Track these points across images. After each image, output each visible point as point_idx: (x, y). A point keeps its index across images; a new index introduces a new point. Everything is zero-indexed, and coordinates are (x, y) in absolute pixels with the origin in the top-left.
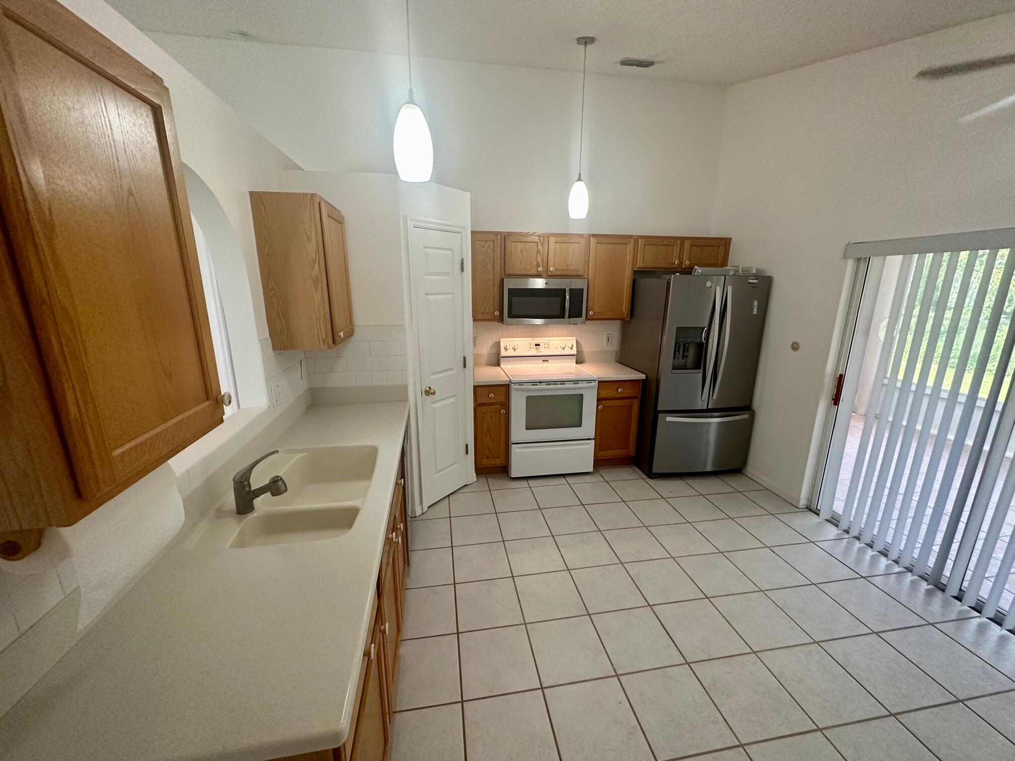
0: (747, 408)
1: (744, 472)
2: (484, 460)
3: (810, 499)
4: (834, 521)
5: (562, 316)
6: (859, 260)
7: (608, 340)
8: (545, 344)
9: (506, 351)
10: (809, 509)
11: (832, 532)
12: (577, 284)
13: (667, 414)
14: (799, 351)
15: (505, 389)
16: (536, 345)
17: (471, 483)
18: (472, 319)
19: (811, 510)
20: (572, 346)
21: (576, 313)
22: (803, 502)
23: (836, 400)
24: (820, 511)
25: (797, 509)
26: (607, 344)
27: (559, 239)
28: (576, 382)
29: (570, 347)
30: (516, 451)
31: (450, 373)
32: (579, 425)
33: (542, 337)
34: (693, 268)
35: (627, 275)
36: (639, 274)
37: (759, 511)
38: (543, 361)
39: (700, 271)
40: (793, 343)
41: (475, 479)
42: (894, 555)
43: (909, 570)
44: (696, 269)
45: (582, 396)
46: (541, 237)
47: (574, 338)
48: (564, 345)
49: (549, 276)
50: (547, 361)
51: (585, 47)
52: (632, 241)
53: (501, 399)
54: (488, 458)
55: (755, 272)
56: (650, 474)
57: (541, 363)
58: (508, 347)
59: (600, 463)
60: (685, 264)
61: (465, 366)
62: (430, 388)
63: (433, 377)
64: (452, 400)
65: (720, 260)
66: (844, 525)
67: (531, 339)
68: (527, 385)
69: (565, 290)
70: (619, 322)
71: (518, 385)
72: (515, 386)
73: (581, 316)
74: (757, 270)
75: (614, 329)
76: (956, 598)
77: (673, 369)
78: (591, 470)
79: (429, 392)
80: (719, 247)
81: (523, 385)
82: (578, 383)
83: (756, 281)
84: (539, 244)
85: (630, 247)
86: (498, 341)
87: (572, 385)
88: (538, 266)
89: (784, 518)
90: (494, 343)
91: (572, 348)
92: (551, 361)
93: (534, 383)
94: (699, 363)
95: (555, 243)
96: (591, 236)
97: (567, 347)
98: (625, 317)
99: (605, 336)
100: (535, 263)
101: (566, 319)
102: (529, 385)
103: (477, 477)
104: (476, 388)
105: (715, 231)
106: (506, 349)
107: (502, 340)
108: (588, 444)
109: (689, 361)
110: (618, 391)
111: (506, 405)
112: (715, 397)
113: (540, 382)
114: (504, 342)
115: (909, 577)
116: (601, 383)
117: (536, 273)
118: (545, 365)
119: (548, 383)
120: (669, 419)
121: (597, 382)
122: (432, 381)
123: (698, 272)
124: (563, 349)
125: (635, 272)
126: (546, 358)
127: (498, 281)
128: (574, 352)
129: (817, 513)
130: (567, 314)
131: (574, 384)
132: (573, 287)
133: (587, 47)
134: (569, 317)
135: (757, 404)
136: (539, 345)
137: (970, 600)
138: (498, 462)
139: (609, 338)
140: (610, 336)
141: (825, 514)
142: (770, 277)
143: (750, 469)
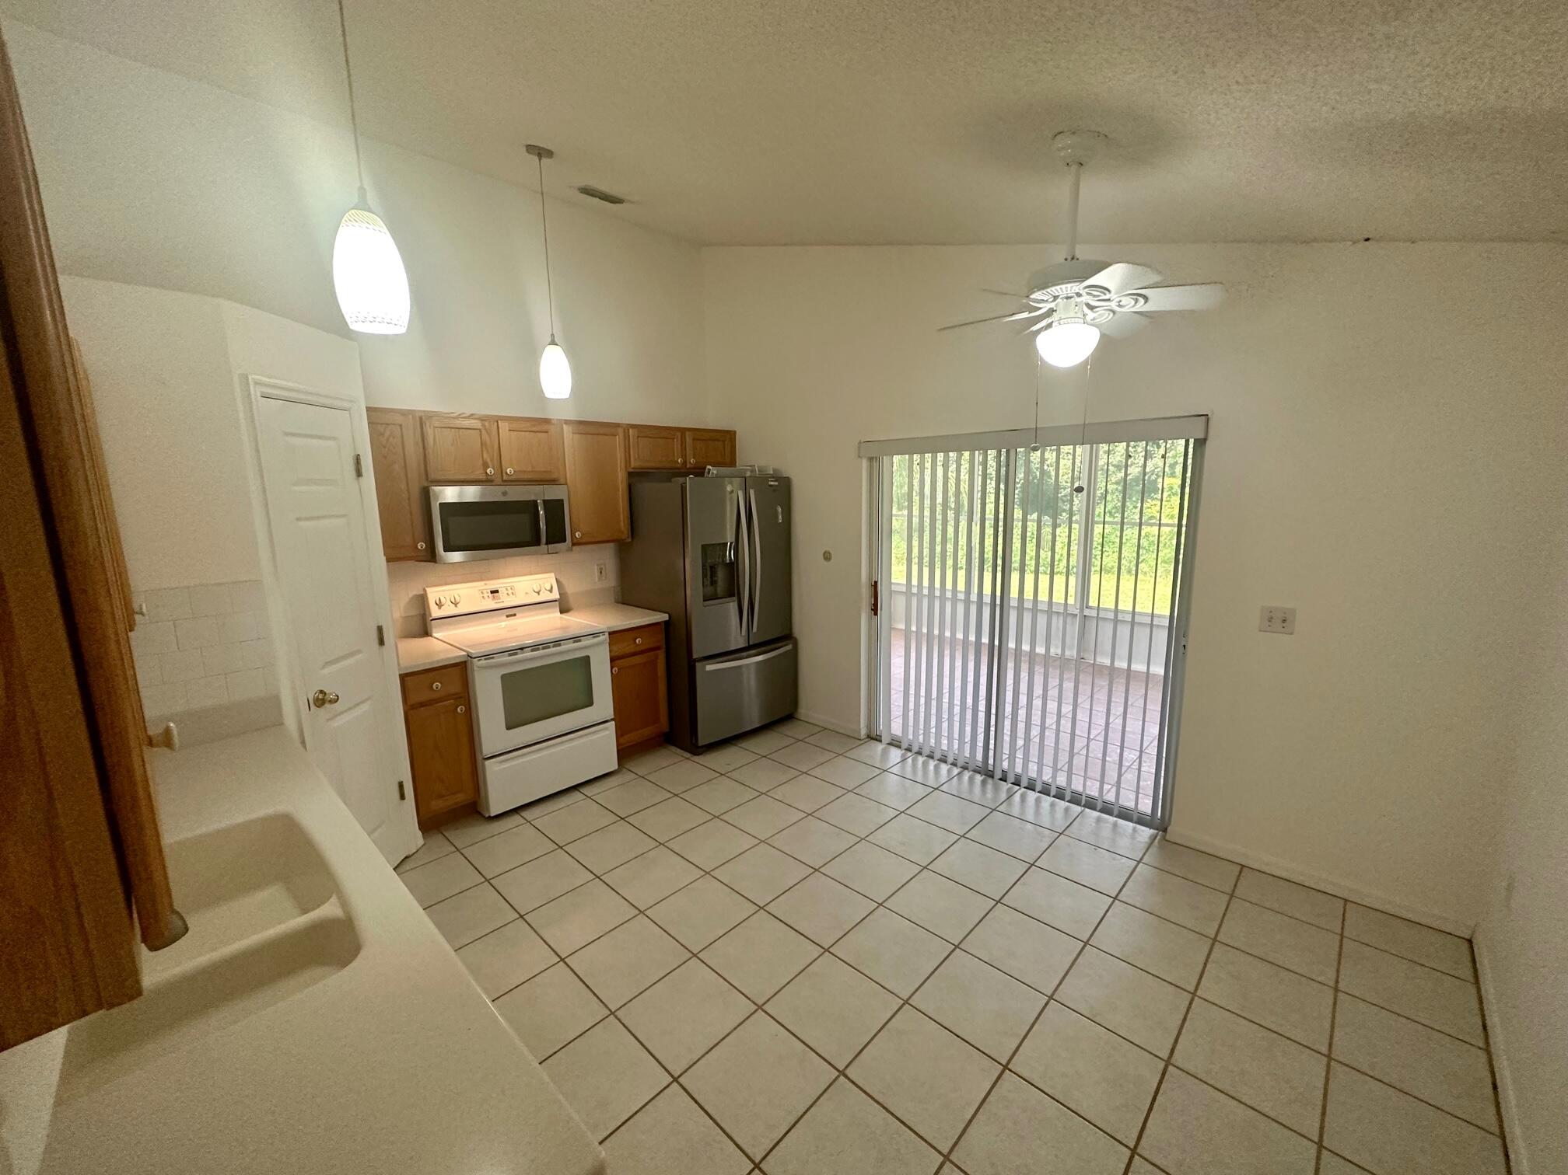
0: (787, 637)
1: (799, 716)
2: (433, 803)
3: (869, 727)
4: (895, 743)
5: (537, 543)
6: (871, 459)
7: (601, 572)
8: (507, 589)
9: (440, 608)
10: (870, 737)
11: (895, 754)
12: (553, 493)
13: (707, 662)
14: (832, 561)
15: (461, 670)
16: (492, 592)
17: (415, 851)
18: (384, 558)
19: (872, 739)
20: (552, 588)
21: (557, 535)
22: (863, 732)
23: (875, 609)
24: (881, 736)
25: (858, 741)
26: (599, 579)
27: (515, 426)
28: (577, 639)
29: (549, 588)
30: (495, 773)
31: (358, 657)
32: (590, 703)
33: (499, 578)
34: (705, 468)
35: (620, 479)
36: (636, 477)
37: (827, 756)
38: (507, 616)
39: (715, 472)
40: (825, 553)
41: (420, 841)
42: (950, 760)
43: (965, 768)
44: (709, 470)
45: (588, 658)
46: (485, 420)
47: (553, 575)
48: (539, 588)
49: (506, 481)
50: (515, 615)
51: (540, 160)
52: (620, 431)
53: (455, 688)
54: (440, 796)
55: (772, 472)
56: (696, 749)
57: (505, 621)
58: (443, 600)
59: (627, 753)
60: (690, 463)
61: (381, 642)
62: (321, 692)
63: (326, 671)
64: (365, 707)
65: (728, 460)
66: (905, 745)
67: (483, 583)
68: (499, 657)
69: (535, 502)
70: (612, 545)
71: (485, 659)
72: (481, 662)
73: (565, 541)
74: (774, 470)
75: (607, 556)
76: (1001, 779)
77: (704, 601)
78: (614, 766)
79: (322, 700)
80: (724, 441)
81: (493, 658)
82: (580, 641)
83: (776, 483)
84: (483, 431)
85: (619, 440)
86: (422, 592)
87: (571, 645)
88: (485, 466)
89: (853, 754)
90: (412, 598)
91: (551, 591)
92: (521, 615)
93: (512, 651)
94: (733, 590)
95: (510, 430)
96: (563, 422)
97: (543, 589)
98: (624, 538)
99: (596, 567)
100: (480, 462)
101: (543, 547)
102: (504, 656)
103: (424, 838)
104: (404, 678)
105: (712, 419)
106: (439, 605)
107: (429, 590)
108: (606, 729)
109: (719, 590)
110: (635, 642)
111: (465, 696)
112: (755, 630)
113: (522, 649)
114: (433, 594)
115: (967, 775)
116: (613, 634)
117: (483, 477)
118: (512, 621)
119: (534, 647)
120: (710, 667)
121: (607, 634)
122: (327, 680)
123: (713, 473)
124: (538, 593)
125: (630, 475)
126: (511, 611)
127: (416, 492)
128: (556, 595)
129: (878, 739)
130: (544, 539)
131: (574, 642)
132: (546, 498)
133: (542, 161)
134: (547, 543)
135: (797, 631)
136: (497, 591)
137: (1011, 778)
138: (461, 798)
139: (601, 569)
140: (602, 566)
141: (886, 739)
142: (788, 478)
143: (803, 712)
